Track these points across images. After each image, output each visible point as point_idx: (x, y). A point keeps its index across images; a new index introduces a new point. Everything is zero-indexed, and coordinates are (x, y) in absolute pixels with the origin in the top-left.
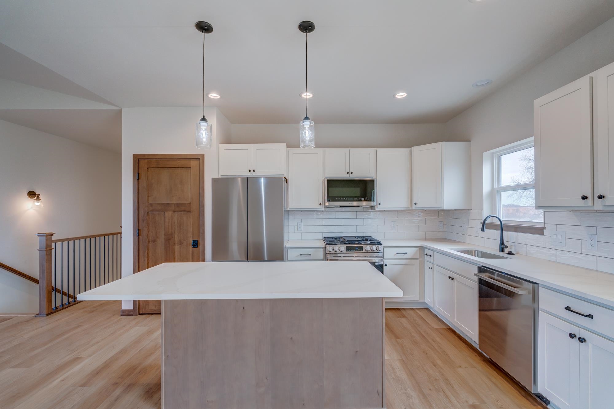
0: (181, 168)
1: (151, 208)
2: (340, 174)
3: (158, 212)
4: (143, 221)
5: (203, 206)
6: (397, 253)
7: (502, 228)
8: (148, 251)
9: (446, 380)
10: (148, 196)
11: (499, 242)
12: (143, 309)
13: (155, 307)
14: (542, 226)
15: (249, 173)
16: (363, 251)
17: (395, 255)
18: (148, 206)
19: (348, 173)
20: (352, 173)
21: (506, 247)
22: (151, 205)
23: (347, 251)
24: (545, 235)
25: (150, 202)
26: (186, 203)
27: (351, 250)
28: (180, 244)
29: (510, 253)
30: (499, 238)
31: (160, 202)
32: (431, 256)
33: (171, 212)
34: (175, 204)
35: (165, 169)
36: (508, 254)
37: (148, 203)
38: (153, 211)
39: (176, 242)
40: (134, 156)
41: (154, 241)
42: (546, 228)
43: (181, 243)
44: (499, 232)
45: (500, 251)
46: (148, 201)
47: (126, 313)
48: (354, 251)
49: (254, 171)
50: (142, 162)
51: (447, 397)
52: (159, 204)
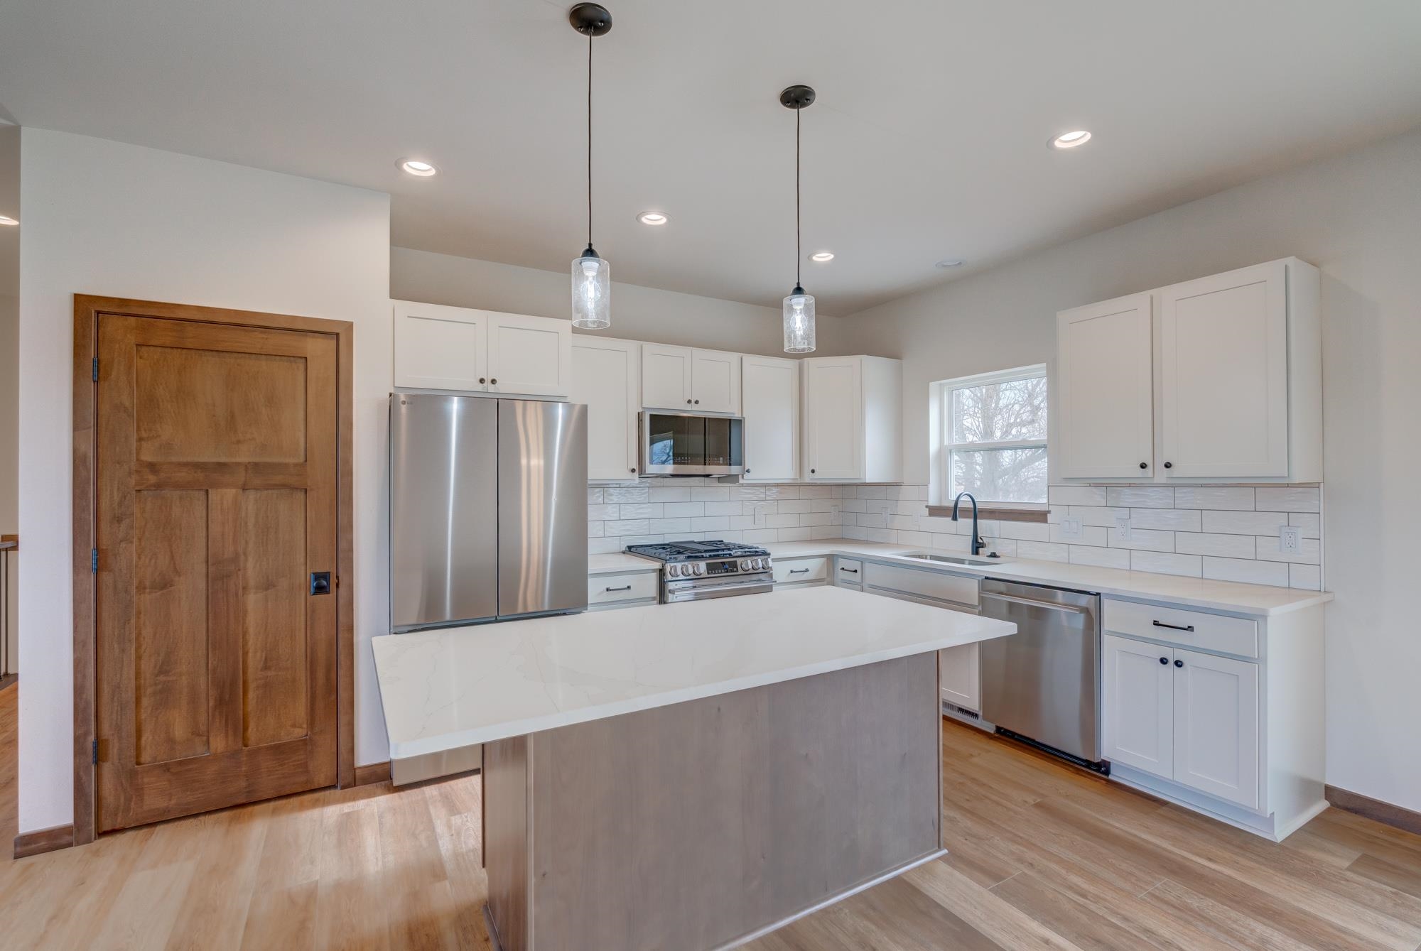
0: (268, 357)
1: (152, 479)
2: (673, 404)
3: (178, 493)
4: (118, 520)
5: (350, 473)
6: (792, 572)
7: (976, 513)
8: (139, 618)
9: (974, 780)
10: (140, 440)
11: (971, 539)
12: (116, 815)
13: (170, 800)
14: (1045, 508)
15: (480, 387)
16: (737, 571)
17: (789, 574)
18: (137, 471)
19: (689, 402)
20: (697, 402)
21: (983, 545)
22: (153, 467)
23: (708, 573)
24: (1049, 522)
25: (147, 457)
26: (286, 465)
27: (717, 571)
28: (267, 589)
29: (993, 555)
30: (971, 532)
31: (189, 459)
32: (856, 571)
33: (234, 491)
34: (246, 466)
35: (207, 353)
36: (990, 556)
37: (138, 460)
38: (159, 486)
39: (252, 583)
40: (79, 299)
41: (164, 584)
42: (1052, 512)
43: (268, 585)
44: (971, 521)
45: (973, 554)
46: (138, 453)
47: (42, 843)
48: (721, 573)
49: (493, 381)
50: (114, 326)
51: (998, 804)
52: (186, 464)
